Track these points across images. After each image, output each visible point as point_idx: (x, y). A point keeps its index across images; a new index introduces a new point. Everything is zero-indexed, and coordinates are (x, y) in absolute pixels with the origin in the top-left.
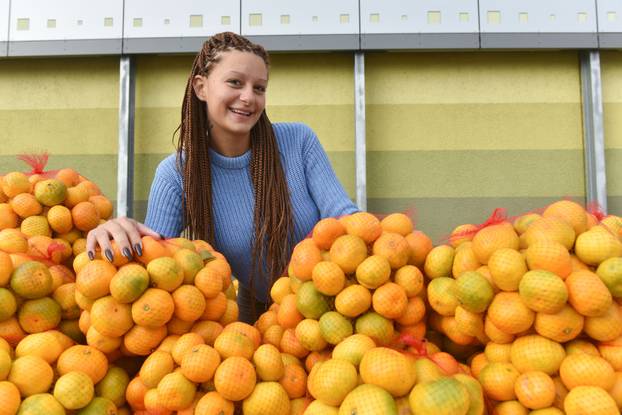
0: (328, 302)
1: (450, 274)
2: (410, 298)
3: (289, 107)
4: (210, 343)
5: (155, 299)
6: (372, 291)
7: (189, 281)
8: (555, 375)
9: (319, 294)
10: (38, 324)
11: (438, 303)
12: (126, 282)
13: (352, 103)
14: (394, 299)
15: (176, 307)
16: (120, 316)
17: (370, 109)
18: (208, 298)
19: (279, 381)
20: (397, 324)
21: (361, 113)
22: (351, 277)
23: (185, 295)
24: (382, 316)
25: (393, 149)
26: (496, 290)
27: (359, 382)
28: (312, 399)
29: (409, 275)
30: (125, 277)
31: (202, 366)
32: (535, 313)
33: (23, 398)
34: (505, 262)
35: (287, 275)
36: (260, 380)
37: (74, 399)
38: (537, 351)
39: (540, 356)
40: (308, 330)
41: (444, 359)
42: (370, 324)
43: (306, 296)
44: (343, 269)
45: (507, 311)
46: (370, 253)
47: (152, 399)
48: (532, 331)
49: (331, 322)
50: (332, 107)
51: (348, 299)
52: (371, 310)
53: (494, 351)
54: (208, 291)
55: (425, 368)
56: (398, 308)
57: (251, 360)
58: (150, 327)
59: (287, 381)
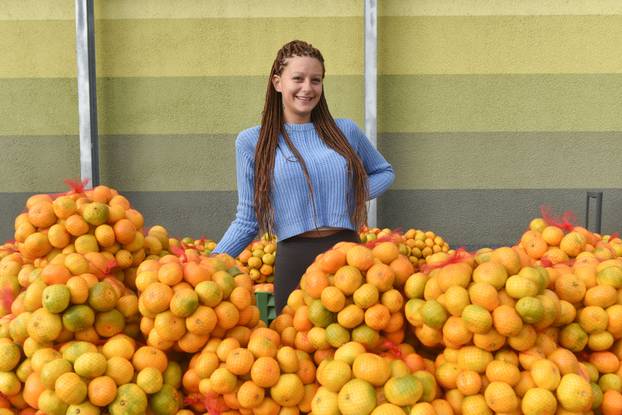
0: (332, 317)
1: (422, 297)
2: (391, 314)
3: (285, 20)
4: (244, 345)
5: (204, 315)
6: (365, 310)
7: (227, 299)
8: (482, 374)
9: (326, 310)
10: (111, 330)
11: (411, 318)
12: (184, 304)
13: (360, 14)
14: (380, 317)
15: (218, 319)
16: (178, 326)
17: (384, 22)
18: (240, 311)
19: (295, 373)
20: (382, 333)
21: (372, 29)
22: (349, 298)
23: (225, 310)
24: (371, 328)
25: (411, 72)
26: (449, 315)
27: (352, 377)
28: (320, 385)
29: (392, 297)
30: (183, 301)
31: (243, 364)
32: (473, 334)
33: (118, 386)
34: (454, 297)
35: (300, 288)
36: (282, 372)
37: (152, 387)
38: (473, 357)
39: (473, 361)
40: (317, 336)
41: (413, 359)
42: (361, 334)
43: (315, 310)
44: (344, 293)
45: (453, 331)
46: (364, 281)
47: (205, 386)
48: (471, 343)
49: (334, 331)
50: (337, 20)
51: (347, 316)
52: (363, 323)
53: (449, 353)
54: (241, 306)
55: (398, 367)
56: (383, 323)
57: (275, 358)
58: (200, 335)
59: (302, 372)
